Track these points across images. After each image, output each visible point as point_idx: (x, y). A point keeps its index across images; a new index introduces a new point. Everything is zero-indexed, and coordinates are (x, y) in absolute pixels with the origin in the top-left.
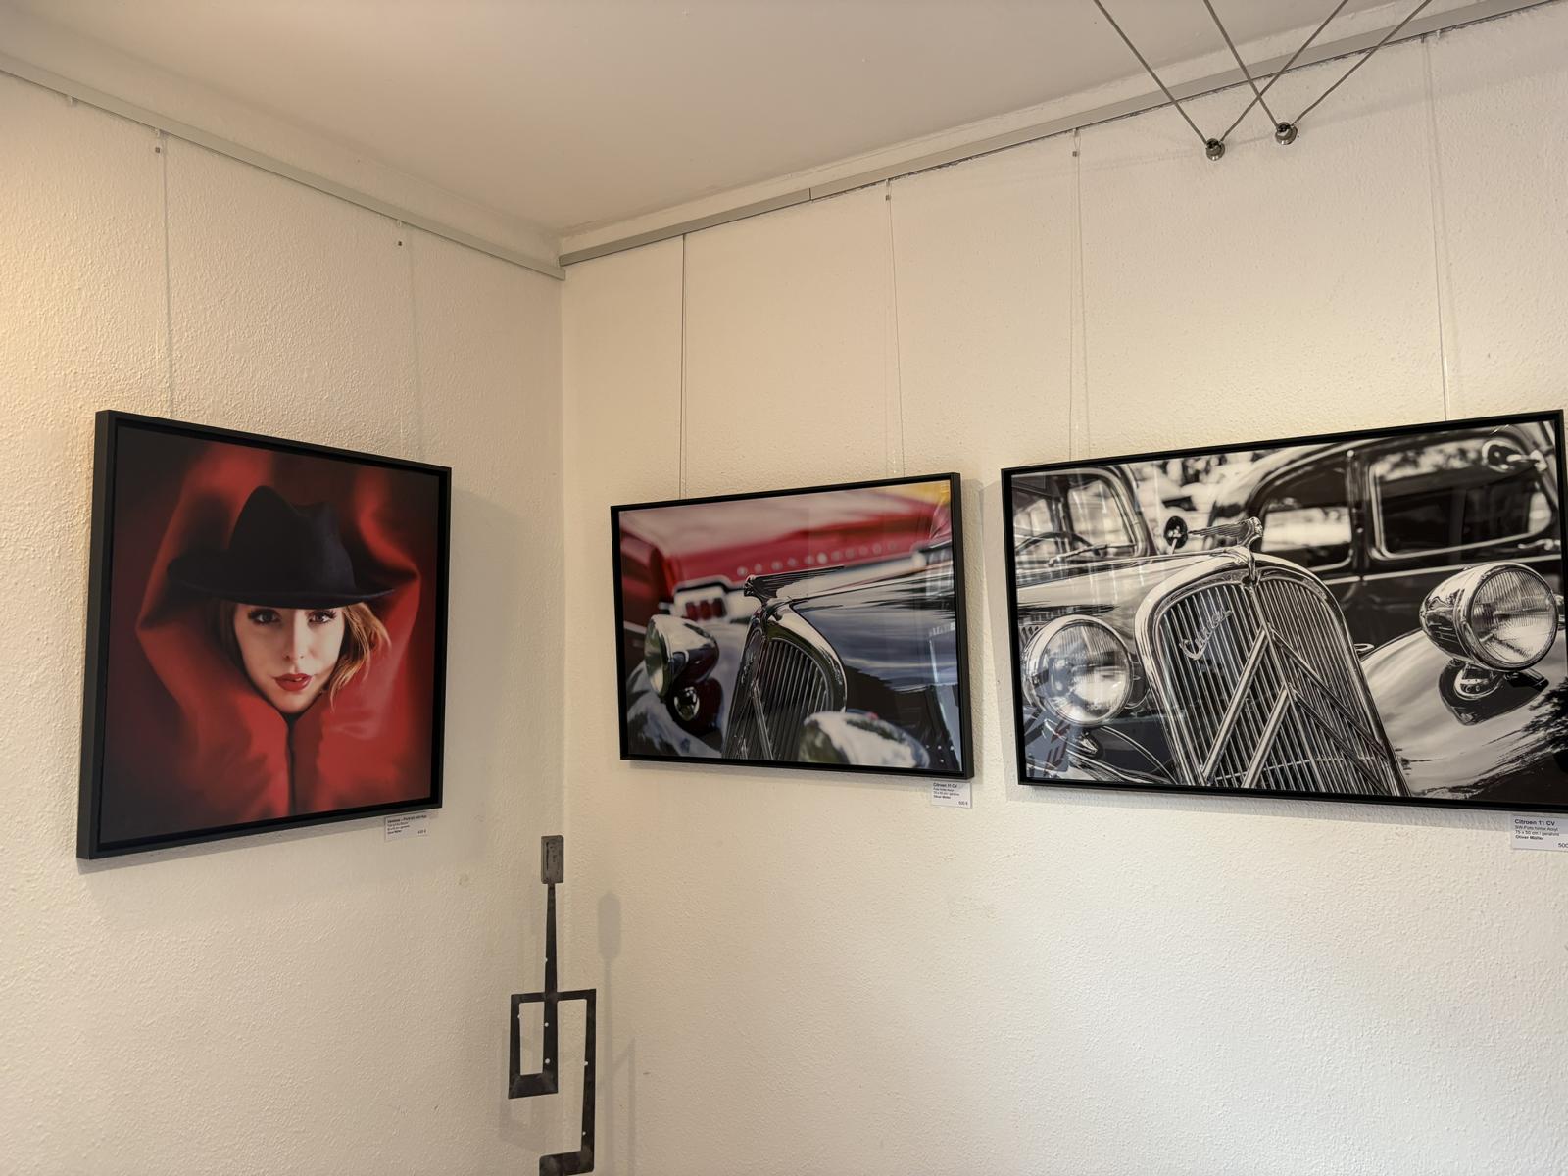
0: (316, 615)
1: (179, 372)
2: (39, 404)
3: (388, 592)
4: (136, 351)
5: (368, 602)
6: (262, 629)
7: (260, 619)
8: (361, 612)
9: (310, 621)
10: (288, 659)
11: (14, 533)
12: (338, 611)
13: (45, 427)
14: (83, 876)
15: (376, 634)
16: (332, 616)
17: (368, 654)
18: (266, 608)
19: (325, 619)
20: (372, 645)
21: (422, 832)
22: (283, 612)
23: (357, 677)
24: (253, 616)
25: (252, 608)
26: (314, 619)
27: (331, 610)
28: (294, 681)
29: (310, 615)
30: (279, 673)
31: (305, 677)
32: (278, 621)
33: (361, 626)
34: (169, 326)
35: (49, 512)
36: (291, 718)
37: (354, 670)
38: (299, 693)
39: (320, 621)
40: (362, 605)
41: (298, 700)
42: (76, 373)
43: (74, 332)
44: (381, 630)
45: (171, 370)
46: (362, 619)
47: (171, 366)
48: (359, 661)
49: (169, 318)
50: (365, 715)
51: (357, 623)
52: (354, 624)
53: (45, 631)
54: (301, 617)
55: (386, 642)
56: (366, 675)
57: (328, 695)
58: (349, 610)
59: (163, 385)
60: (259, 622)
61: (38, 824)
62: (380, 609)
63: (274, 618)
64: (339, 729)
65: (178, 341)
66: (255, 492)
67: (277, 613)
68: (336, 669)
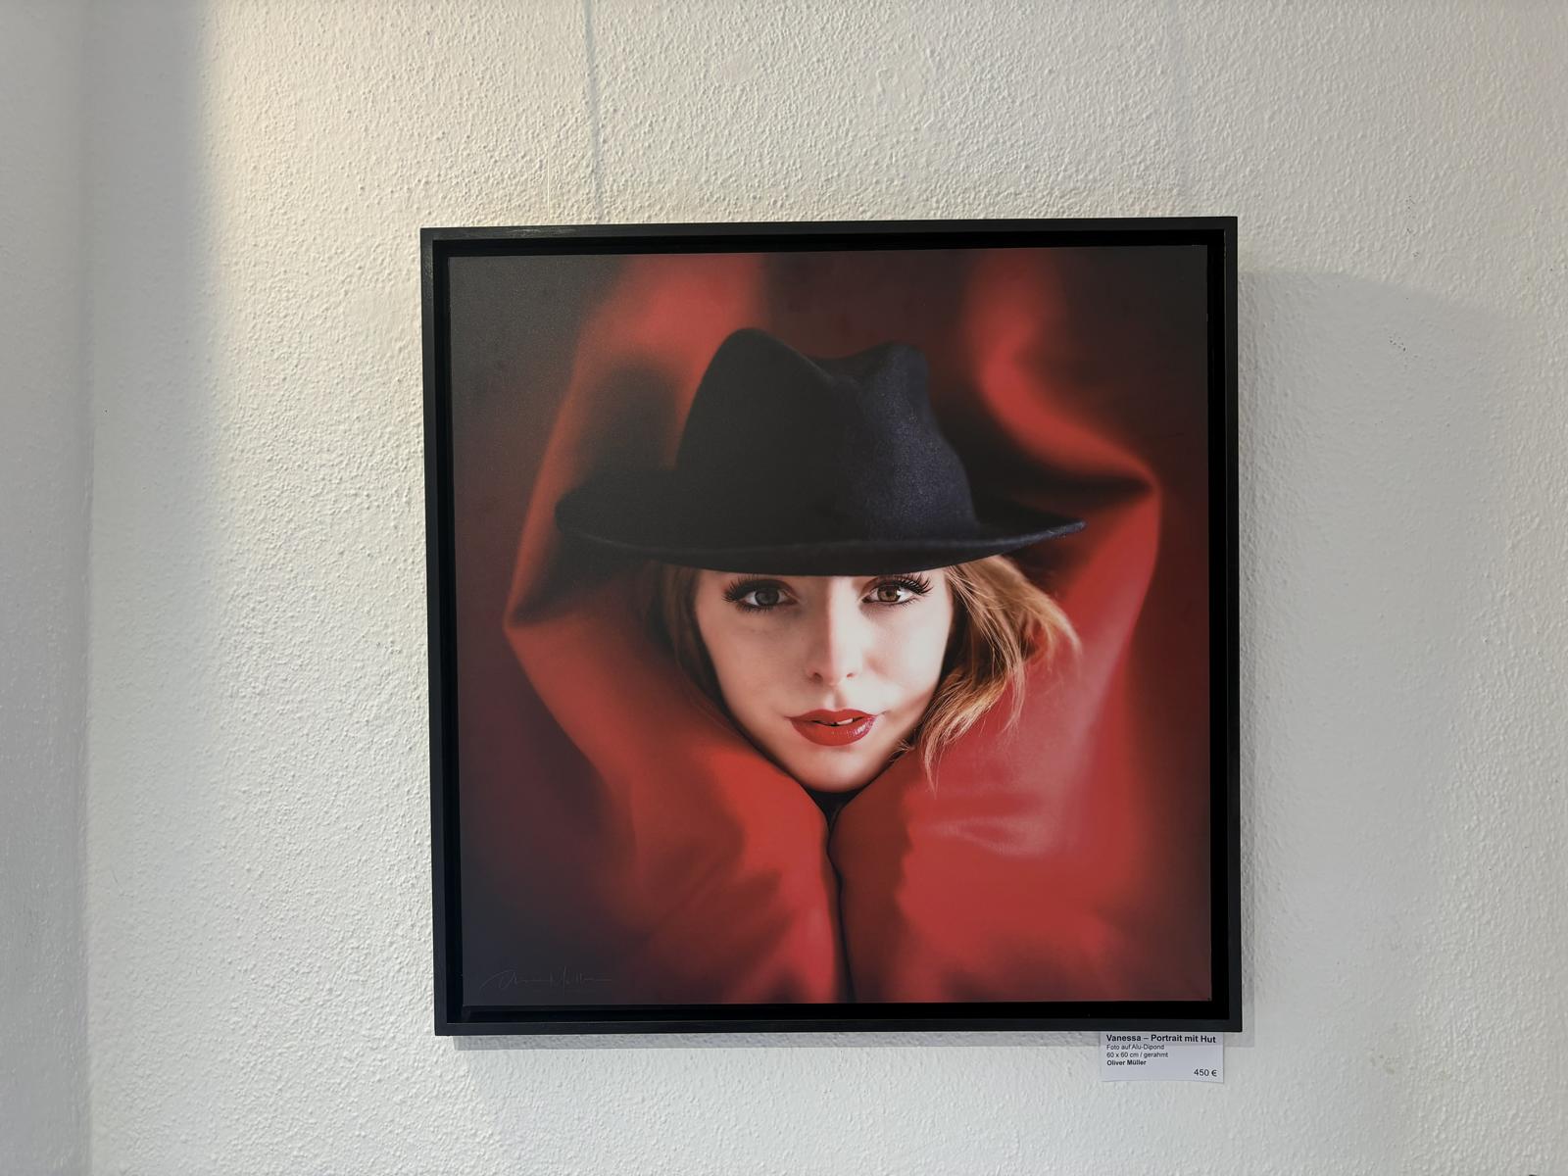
0: (881, 588)
1: (611, 142)
2: (369, 249)
3: (1064, 529)
4: (530, 121)
5: (1014, 555)
6: (758, 621)
7: (752, 599)
8: (995, 577)
9: (867, 600)
10: (819, 680)
11: (337, 469)
12: (936, 578)
13: (380, 285)
14: (462, 1053)
15: (1037, 626)
16: (919, 589)
17: (1018, 669)
18: (761, 576)
19: (903, 595)
20: (1028, 648)
21: (1204, 1072)
22: (801, 584)
23: (993, 719)
24: (735, 595)
25: (732, 578)
26: (875, 596)
27: (916, 575)
28: (835, 725)
29: (866, 588)
30: (801, 706)
31: (860, 718)
32: (791, 602)
33: (996, 608)
34: (591, 58)
35: (389, 429)
36: (831, 801)
37: (983, 703)
38: (849, 750)
39: (890, 599)
40: (996, 561)
41: (848, 765)
42: (427, 183)
43: (422, 112)
44: (1051, 615)
45: (597, 141)
46: (998, 592)
47: (596, 134)
48: (993, 685)
49: (590, 45)
50: (1018, 804)
51: (984, 603)
52: (978, 604)
53: (390, 630)
54: (844, 593)
55: (1064, 642)
56: (1015, 716)
57: (918, 756)
58: (962, 573)
59: (582, 172)
60: (749, 607)
61: (385, 955)
62: (1043, 569)
63: (782, 597)
64: (950, 829)
65: (608, 84)
66: (725, 343)
67: (789, 588)
68: (936, 701)
